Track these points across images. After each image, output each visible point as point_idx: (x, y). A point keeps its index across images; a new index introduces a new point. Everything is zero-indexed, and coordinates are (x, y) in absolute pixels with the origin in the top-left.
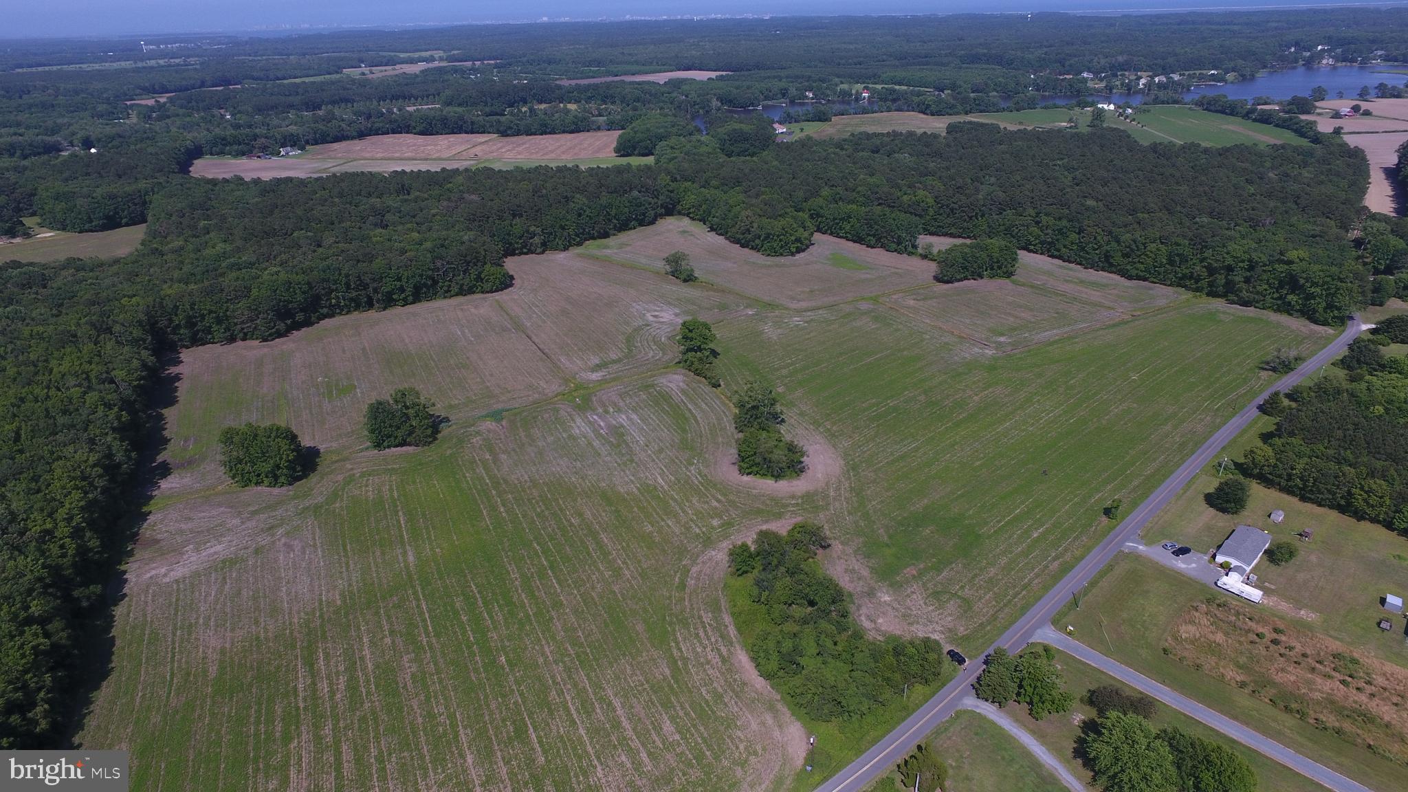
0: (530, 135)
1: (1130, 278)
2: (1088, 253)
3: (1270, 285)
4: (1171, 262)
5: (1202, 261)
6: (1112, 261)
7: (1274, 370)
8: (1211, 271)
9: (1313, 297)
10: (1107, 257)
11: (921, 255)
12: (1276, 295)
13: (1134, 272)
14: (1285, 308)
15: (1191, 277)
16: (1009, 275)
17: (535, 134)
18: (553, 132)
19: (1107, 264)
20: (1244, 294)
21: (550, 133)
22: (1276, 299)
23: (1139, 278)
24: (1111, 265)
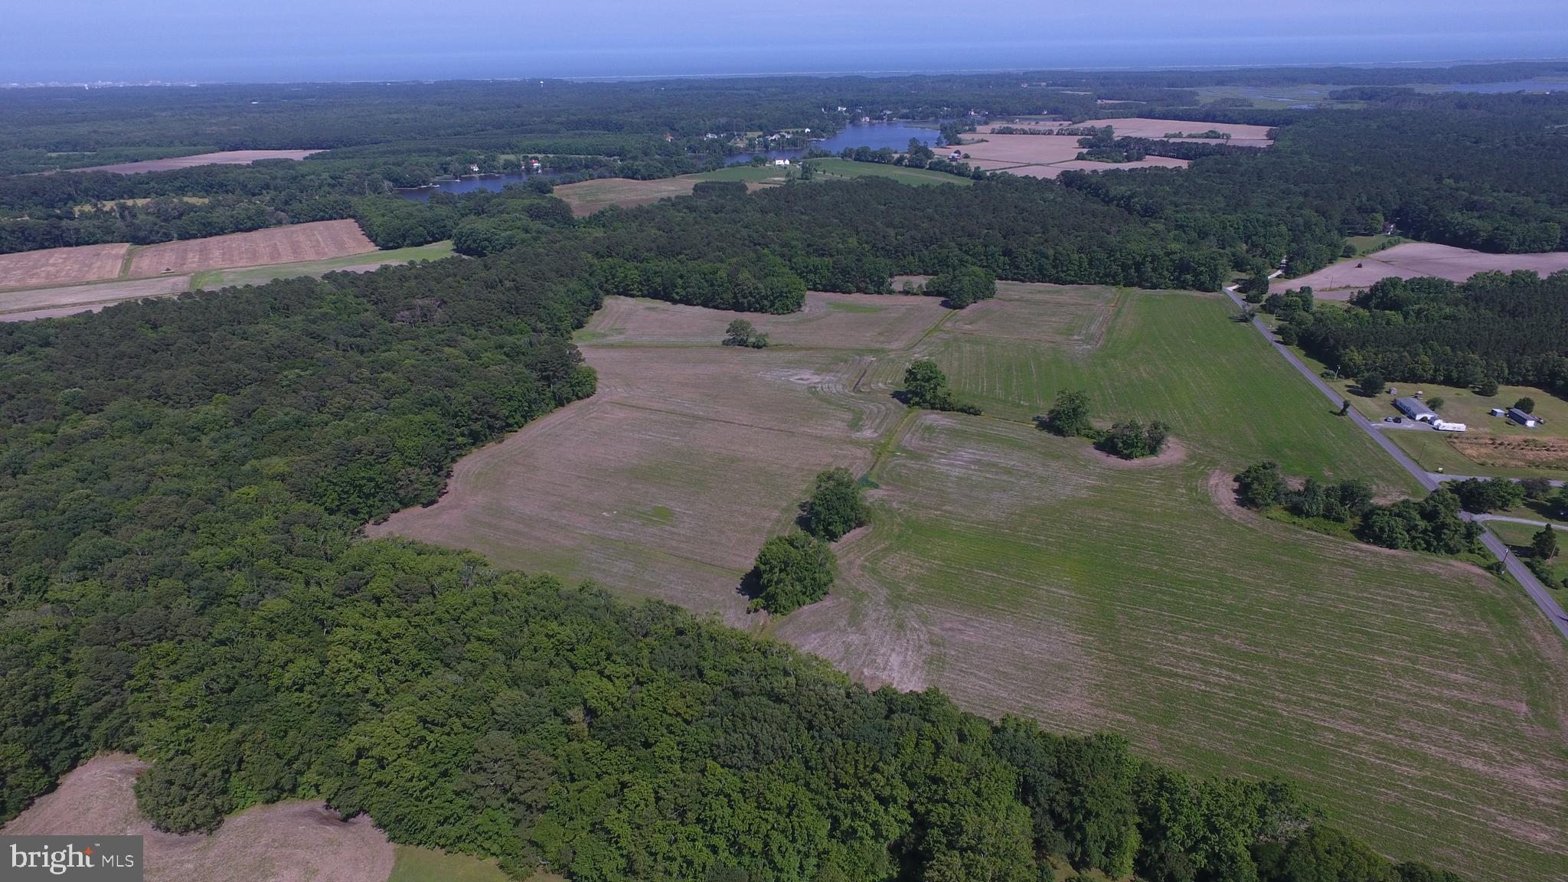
0: (188, 239)
1: (1064, 283)
2: (1022, 269)
3: (1167, 270)
4: (1090, 263)
5: (1114, 261)
6: (1045, 272)
7: (1246, 320)
8: (1125, 267)
9: (1201, 273)
10: (1041, 269)
11: (900, 292)
12: (1172, 278)
13: (1069, 278)
14: (1183, 285)
15: (1107, 275)
16: (991, 296)
17: (195, 237)
18: (222, 231)
19: (1042, 276)
20: (1155, 281)
21: (216, 234)
22: (1173, 280)
23: (1072, 283)
24: (1044, 276)
